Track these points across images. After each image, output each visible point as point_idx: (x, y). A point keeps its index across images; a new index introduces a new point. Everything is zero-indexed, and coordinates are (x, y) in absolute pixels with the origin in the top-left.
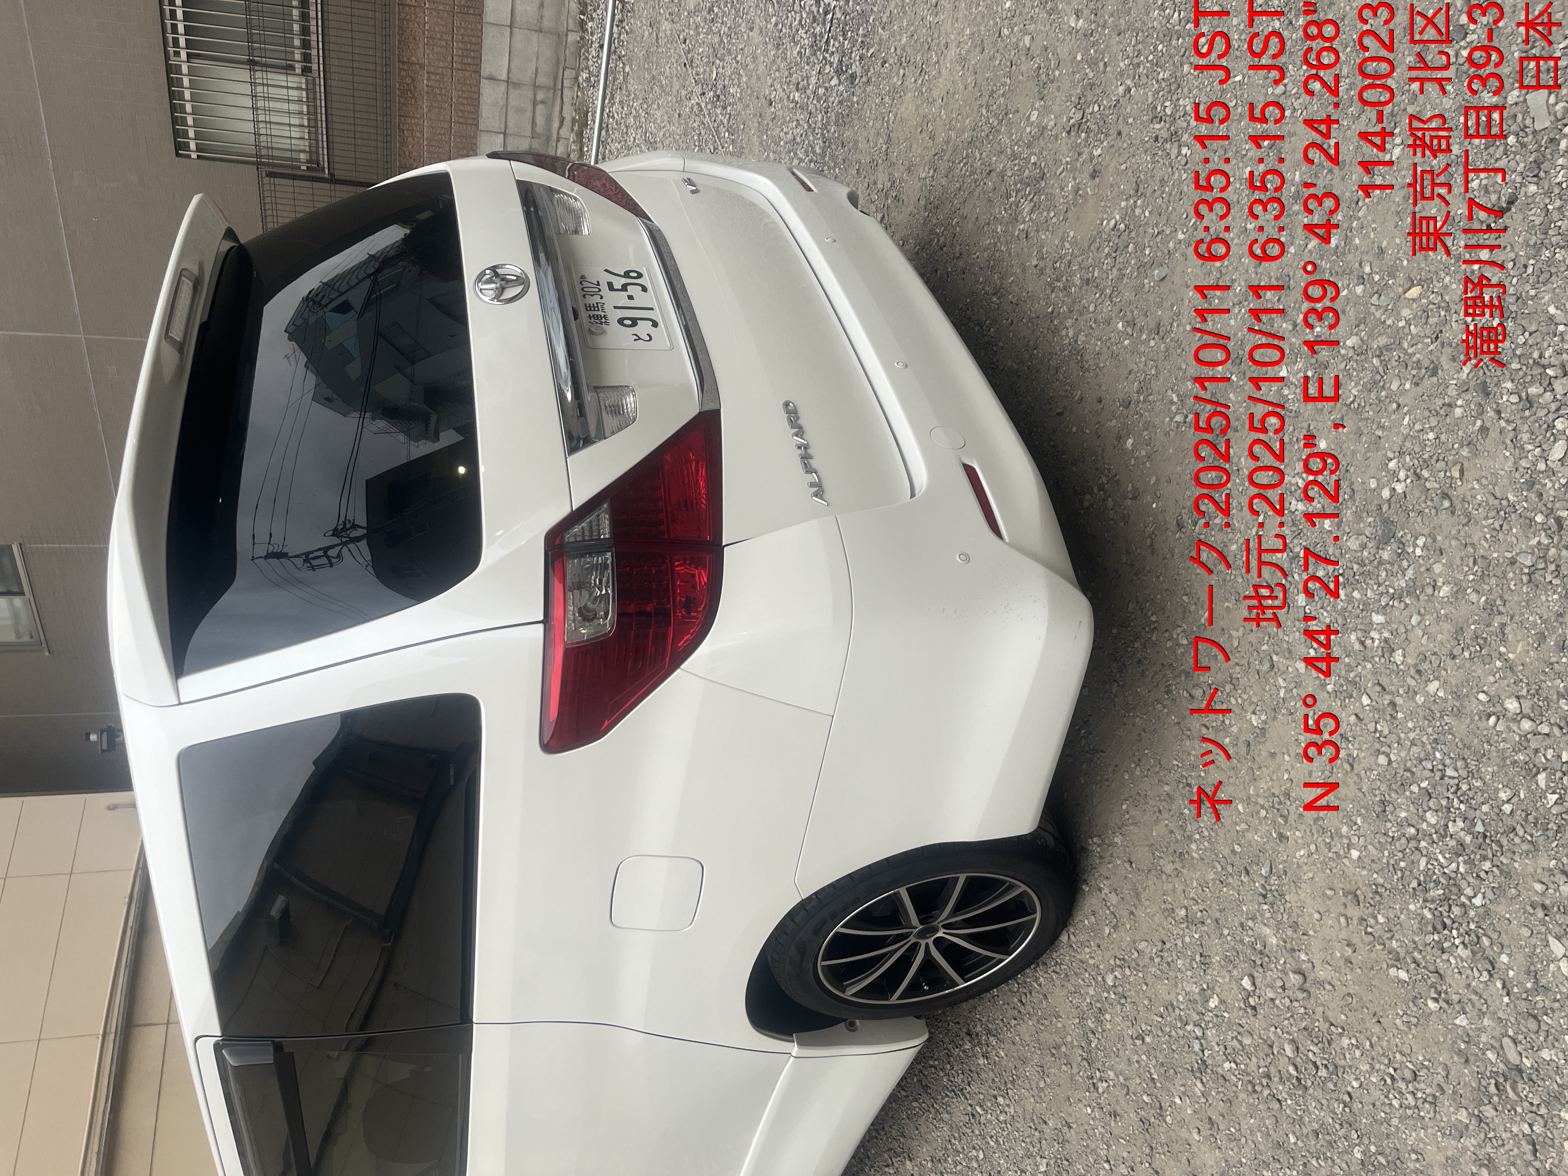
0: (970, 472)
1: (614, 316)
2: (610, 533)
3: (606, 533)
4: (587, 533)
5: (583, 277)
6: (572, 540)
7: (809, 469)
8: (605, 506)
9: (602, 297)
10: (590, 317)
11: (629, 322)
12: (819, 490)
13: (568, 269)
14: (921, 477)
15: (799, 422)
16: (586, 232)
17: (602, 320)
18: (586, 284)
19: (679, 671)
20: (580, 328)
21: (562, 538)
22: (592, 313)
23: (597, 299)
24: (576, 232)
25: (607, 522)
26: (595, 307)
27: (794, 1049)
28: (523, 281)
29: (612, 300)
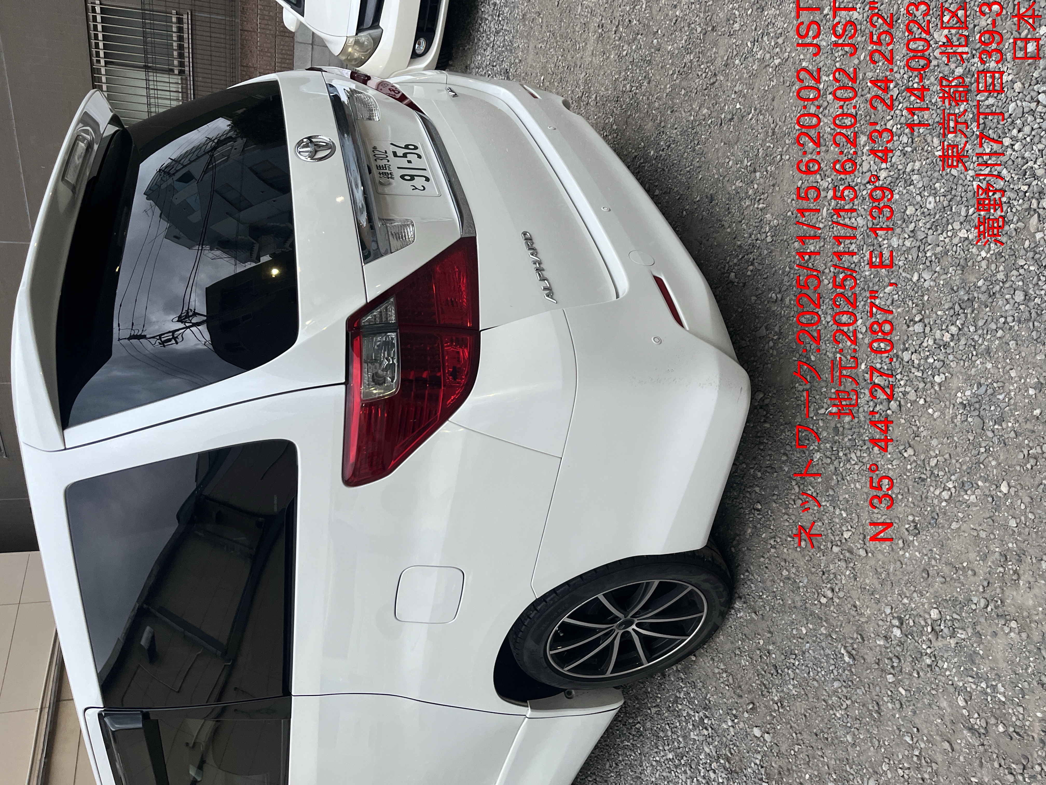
0: (659, 282)
1: (397, 173)
2: (395, 320)
3: (393, 319)
4: (377, 319)
5: (375, 148)
6: (367, 324)
7: (543, 279)
8: (392, 300)
9: (388, 161)
10: (380, 173)
11: (409, 178)
12: (549, 291)
13: (364, 143)
14: (624, 284)
15: (534, 246)
16: (377, 119)
17: (390, 176)
18: (377, 152)
19: (447, 422)
20: (373, 181)
21: (359, 323)
22: (381, 171)
23: (384, 162)
24: (370, 118)
25: (393, 312)
26: (384, 167)
27: (528, 712)
28: (331, 147)
29: (395, 163)
